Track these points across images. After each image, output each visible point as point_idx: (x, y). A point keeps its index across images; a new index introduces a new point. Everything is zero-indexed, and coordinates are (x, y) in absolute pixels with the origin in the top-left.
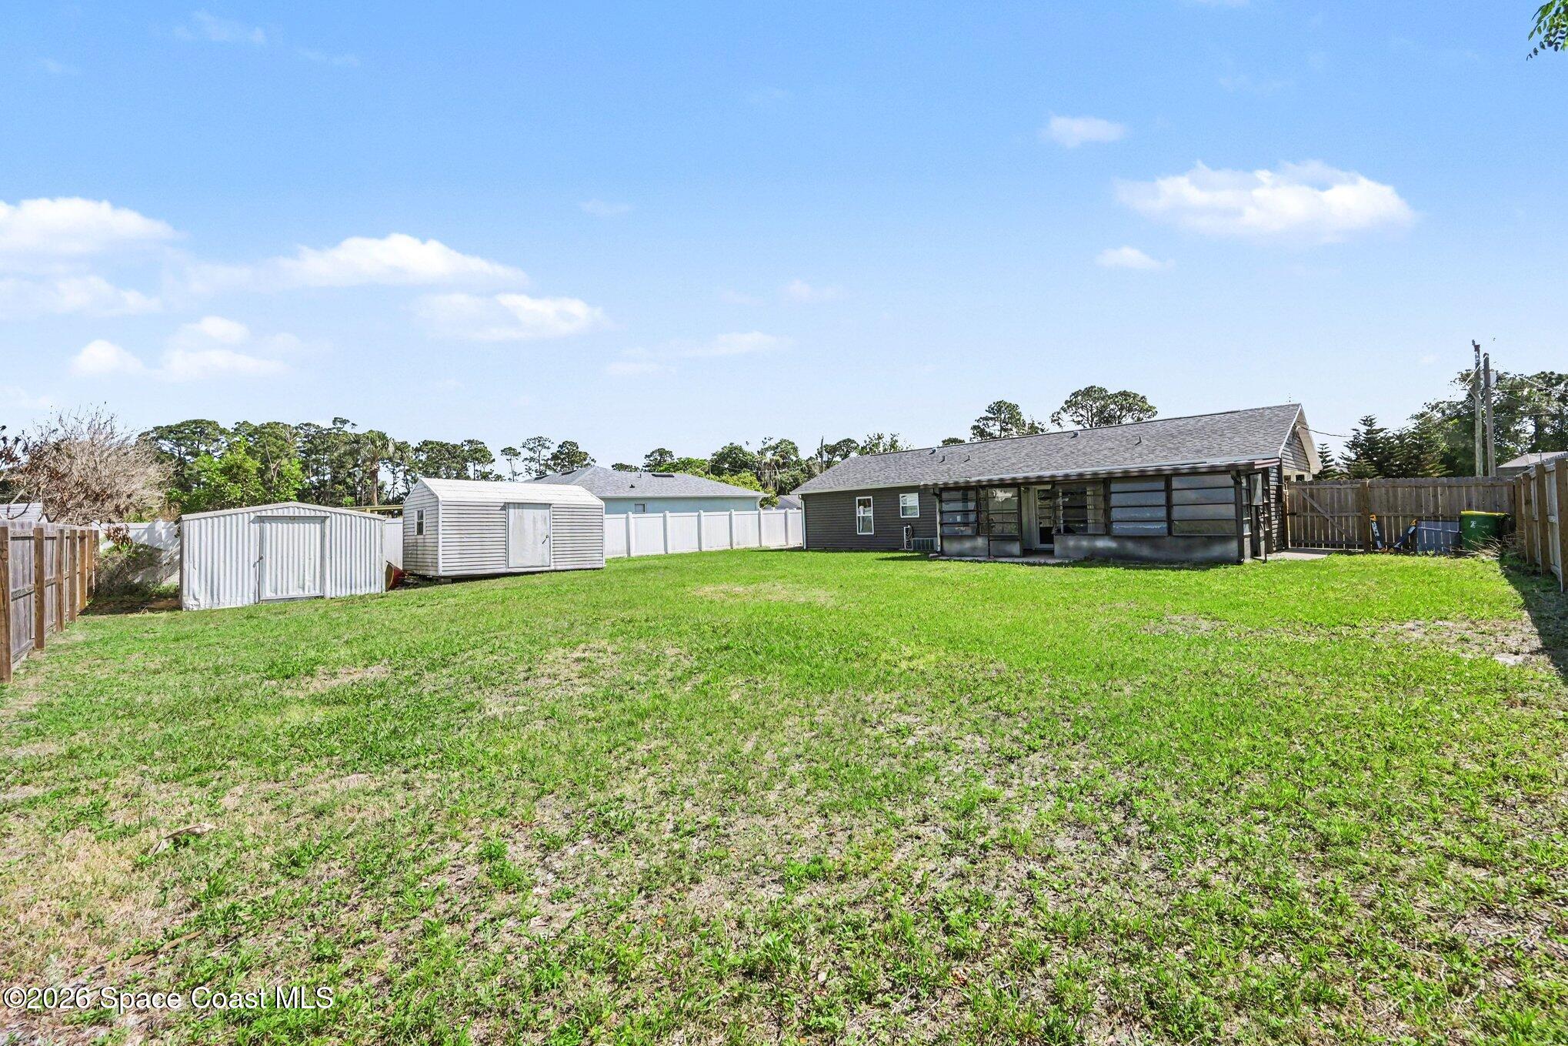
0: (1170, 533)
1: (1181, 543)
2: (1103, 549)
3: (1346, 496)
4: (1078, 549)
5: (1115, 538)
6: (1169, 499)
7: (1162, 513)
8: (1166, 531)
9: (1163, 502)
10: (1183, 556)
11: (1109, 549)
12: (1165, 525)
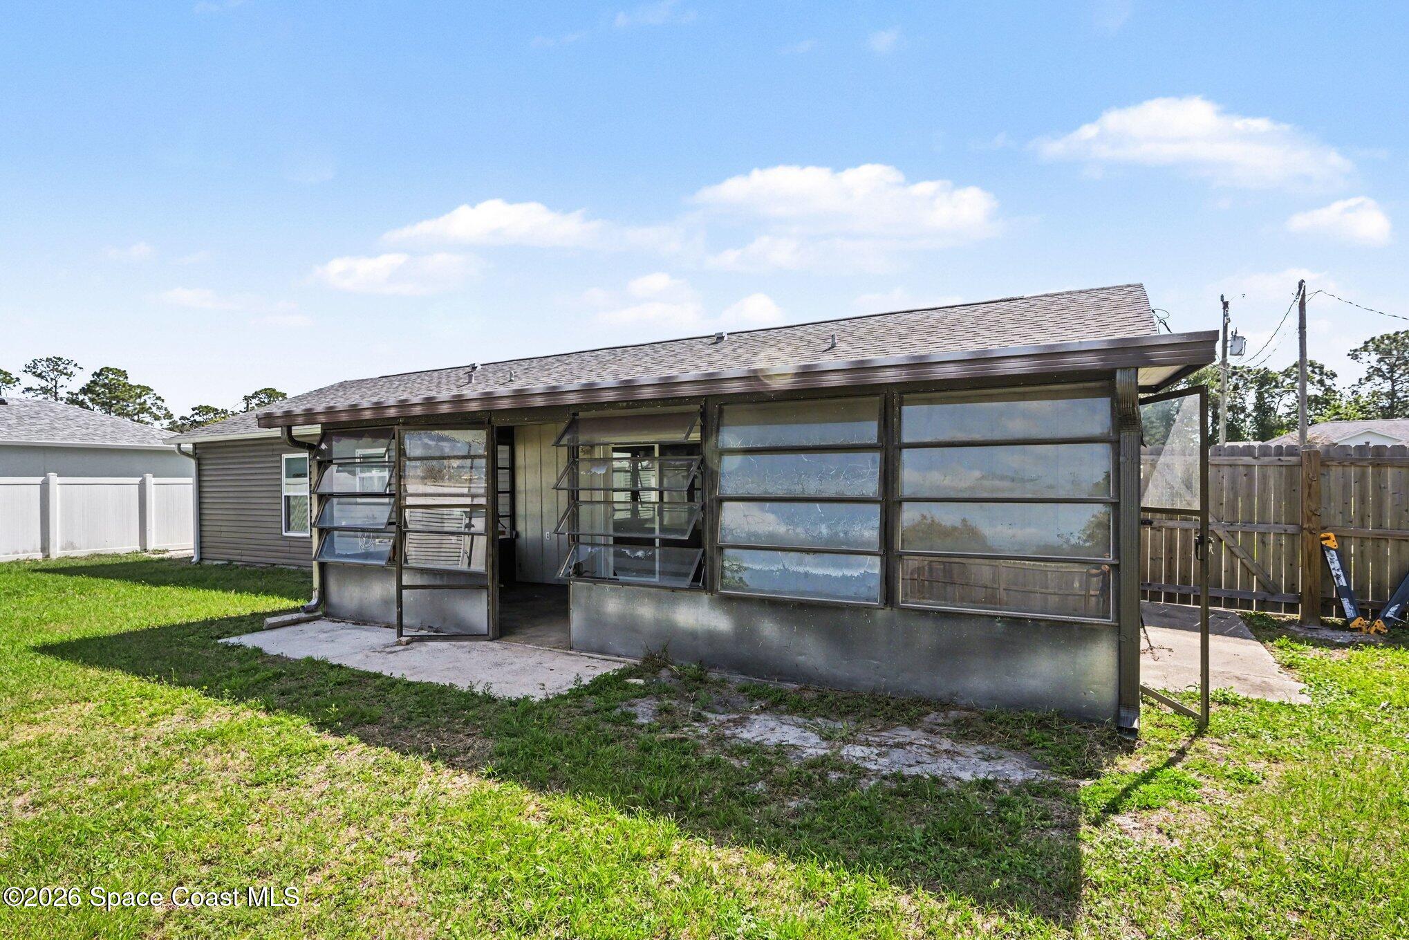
0: (889, 597)
1: (926, 634)
2: (693, 635)
3: (1264, 478)
4: (630, 626)
5: (728, 601)
6: (889, 476)
7: (868, 529)
8: (874, 587)
9: (871, 487)
10: (925, 683)
11: (712, 637)
12: (873, 566)
